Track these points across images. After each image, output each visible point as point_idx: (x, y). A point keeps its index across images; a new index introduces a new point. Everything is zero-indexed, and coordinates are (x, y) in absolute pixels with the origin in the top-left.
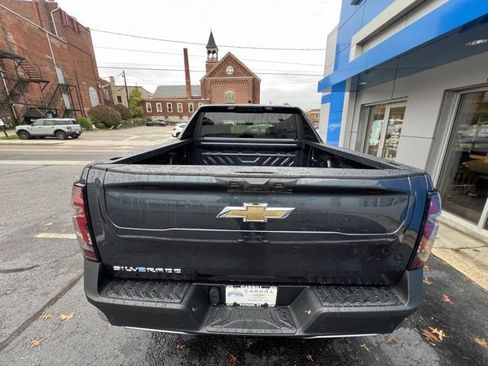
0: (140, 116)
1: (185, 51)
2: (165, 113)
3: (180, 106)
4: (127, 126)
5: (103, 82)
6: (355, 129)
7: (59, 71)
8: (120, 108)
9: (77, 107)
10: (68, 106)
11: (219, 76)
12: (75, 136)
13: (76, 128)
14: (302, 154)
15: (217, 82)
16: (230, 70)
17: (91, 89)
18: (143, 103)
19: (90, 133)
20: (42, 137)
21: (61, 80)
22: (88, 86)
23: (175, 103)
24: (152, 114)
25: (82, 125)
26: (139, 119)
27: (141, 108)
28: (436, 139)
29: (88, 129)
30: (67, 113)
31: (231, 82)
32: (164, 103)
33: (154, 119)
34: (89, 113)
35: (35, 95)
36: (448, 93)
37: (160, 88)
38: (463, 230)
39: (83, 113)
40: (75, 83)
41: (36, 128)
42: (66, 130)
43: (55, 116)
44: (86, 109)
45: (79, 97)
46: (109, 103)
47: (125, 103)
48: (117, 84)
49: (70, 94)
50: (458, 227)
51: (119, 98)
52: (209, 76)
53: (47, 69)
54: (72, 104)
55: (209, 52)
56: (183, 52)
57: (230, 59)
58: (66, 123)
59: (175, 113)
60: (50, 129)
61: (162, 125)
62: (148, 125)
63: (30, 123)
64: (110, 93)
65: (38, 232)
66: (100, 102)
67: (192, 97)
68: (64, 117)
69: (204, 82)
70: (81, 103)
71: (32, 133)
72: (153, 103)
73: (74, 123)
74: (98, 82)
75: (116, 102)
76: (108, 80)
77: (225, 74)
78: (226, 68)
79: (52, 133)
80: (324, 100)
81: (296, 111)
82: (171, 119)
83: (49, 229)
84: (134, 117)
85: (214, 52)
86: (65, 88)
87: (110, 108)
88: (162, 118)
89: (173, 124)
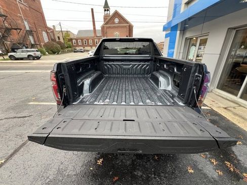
0: (70, 47)
1: (92, 9)
2: (83, 46)
3: (90, 42)
4: (64, 52)
5: (50, 29)
6: (182, 51)
7: (26, 23)
8: (59, 43)
9: (38, 43)
10: (33, 42)
11: (111, 24)
12: (38, 58)
13: (38, 54)
14: (153, 63)
15: (110, 27)
16: (117, 20)
17: (44, 32)
18: (71, 40)
19: (45, 57)
20: (22, 59)
21: (28, 28)
22: (42, 31)
23: (88, 40)
24: (76, 46)
25: (41, 52)
26: (70, 49)
27: (70, 43)
28: (221, 55)
29: (44, 54)
30: (32, 46)
31: (117, 27)
32: (82, 40)
33: (78, 49)
34: (44, 46)
35: (15, 37)
36: (230, 29)
37: (80, 32)
38: (230, 99)
39: (40, 46)
40: (35, 30)
41: (18, 54)
42: (33, 55)
43: (27, 48)
44: (42, 44)
45: (38, 37)
46: (54, 40)
47: (62, 40)
48: (57, 30)
49: (33, 36)
50: (228, 98)
51: (59, 38)
52: (106, 24)
53: (20, 22)
54: (35, 41)
55: (105, 10)
56: (91, 11)
57: (116, 14)
58: (33, 51)
59: (88, 45)
60: (25, 55)
61: (82, 52)
62: (75, 52)
63: (15, 52)
64: (54, 35)
65: (29, 102)
66: (49, 40)
67: (97, 36)
68: (31, 48)
69: (103, 28)
70: (39, 40)
71: (16, 57)
72: (77, 40)
73: (37, 51)
74: (47, 29)
75: (57, 40)
76: (52, 28)
77: (114, 23)
78: (114, 19)
79: (26, 56)
80: (167, 36)
81: (150, 40)
82: (87, 48)
83: (34, 101)
84: (67, 48)
85: (108, 10)
86: (30, 32)
87: (54, 43)
88: (82, 48)
89: (88, 51)
